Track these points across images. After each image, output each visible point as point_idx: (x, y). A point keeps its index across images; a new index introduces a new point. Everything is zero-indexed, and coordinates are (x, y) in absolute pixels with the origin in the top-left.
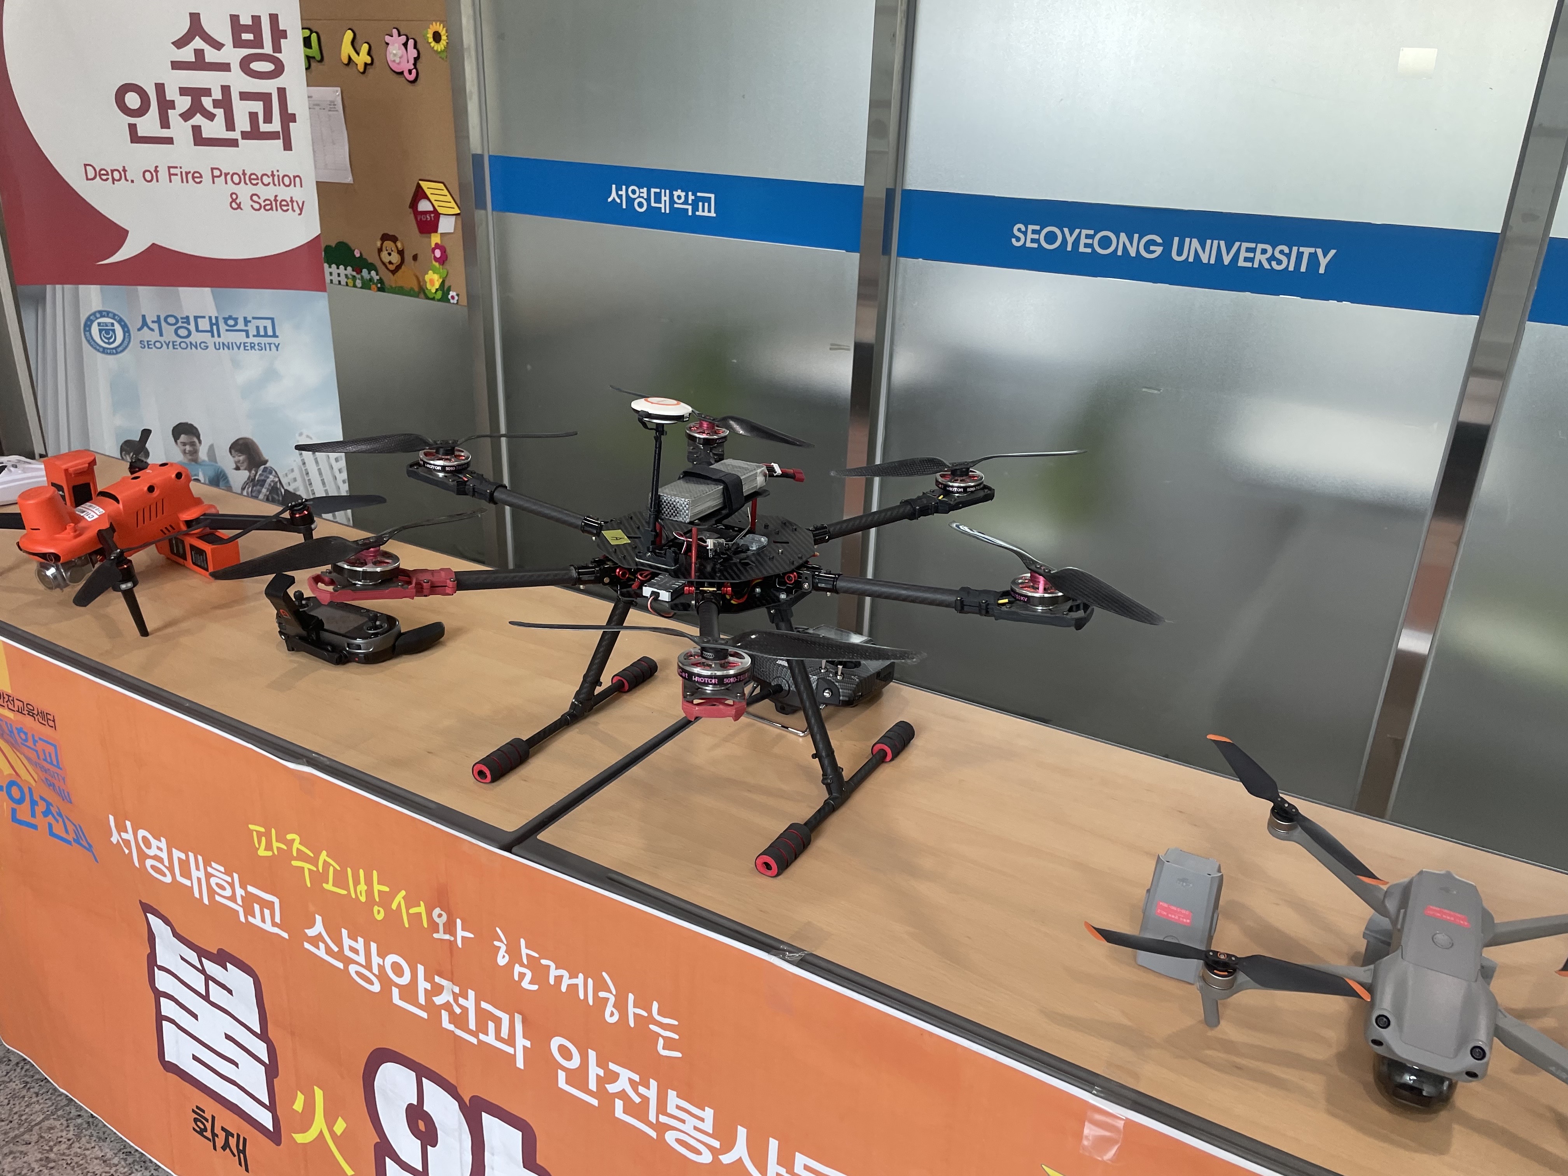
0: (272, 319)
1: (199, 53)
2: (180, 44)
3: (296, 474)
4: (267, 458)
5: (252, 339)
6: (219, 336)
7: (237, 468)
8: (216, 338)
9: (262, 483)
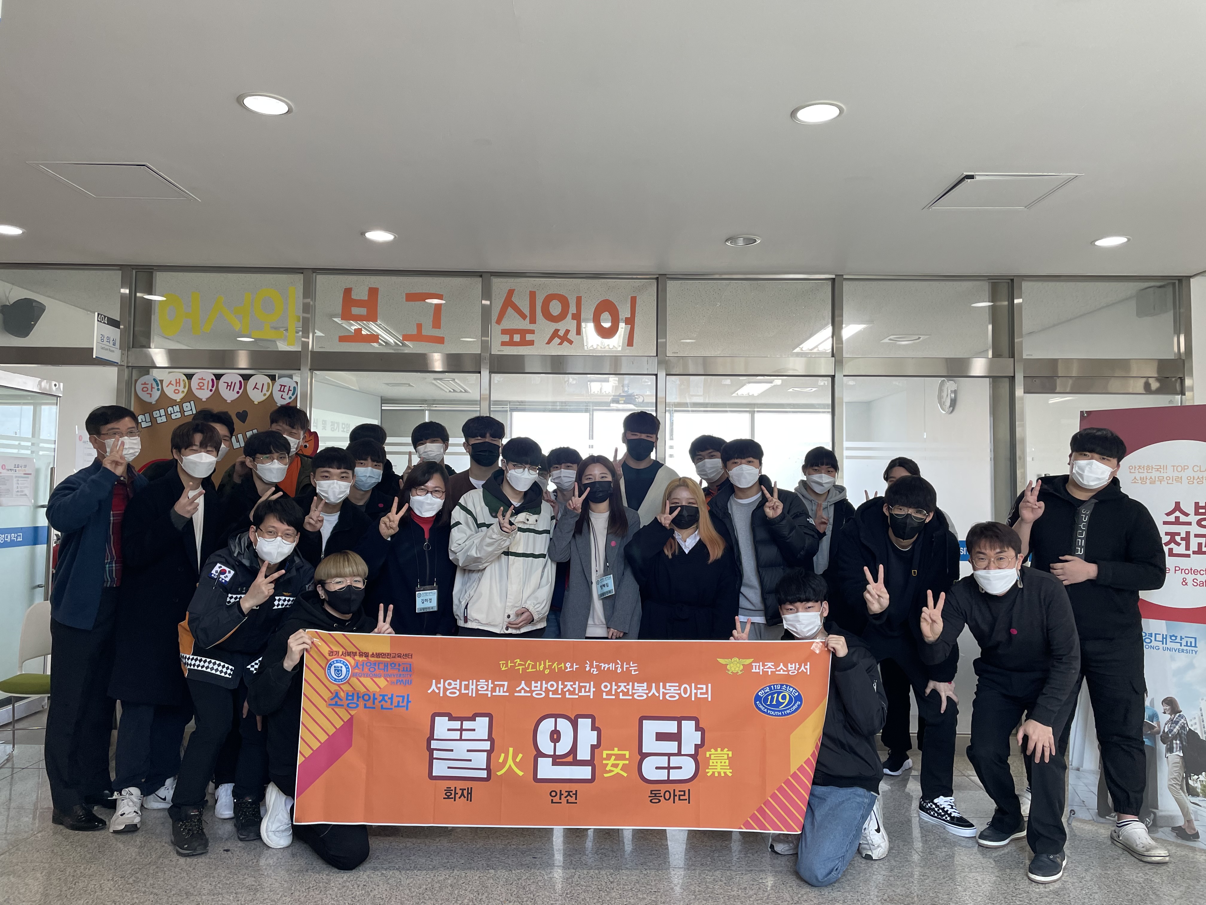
0: (1195, 638)
1: (1177, 518)
2: (1168, 514)
3: (1197, 721)
4: (1181, 708)
5: (1183, 647)
6: (1166, 644)
7: (1165, 713)
8: (1164, 645)
9: (1177, 723)
